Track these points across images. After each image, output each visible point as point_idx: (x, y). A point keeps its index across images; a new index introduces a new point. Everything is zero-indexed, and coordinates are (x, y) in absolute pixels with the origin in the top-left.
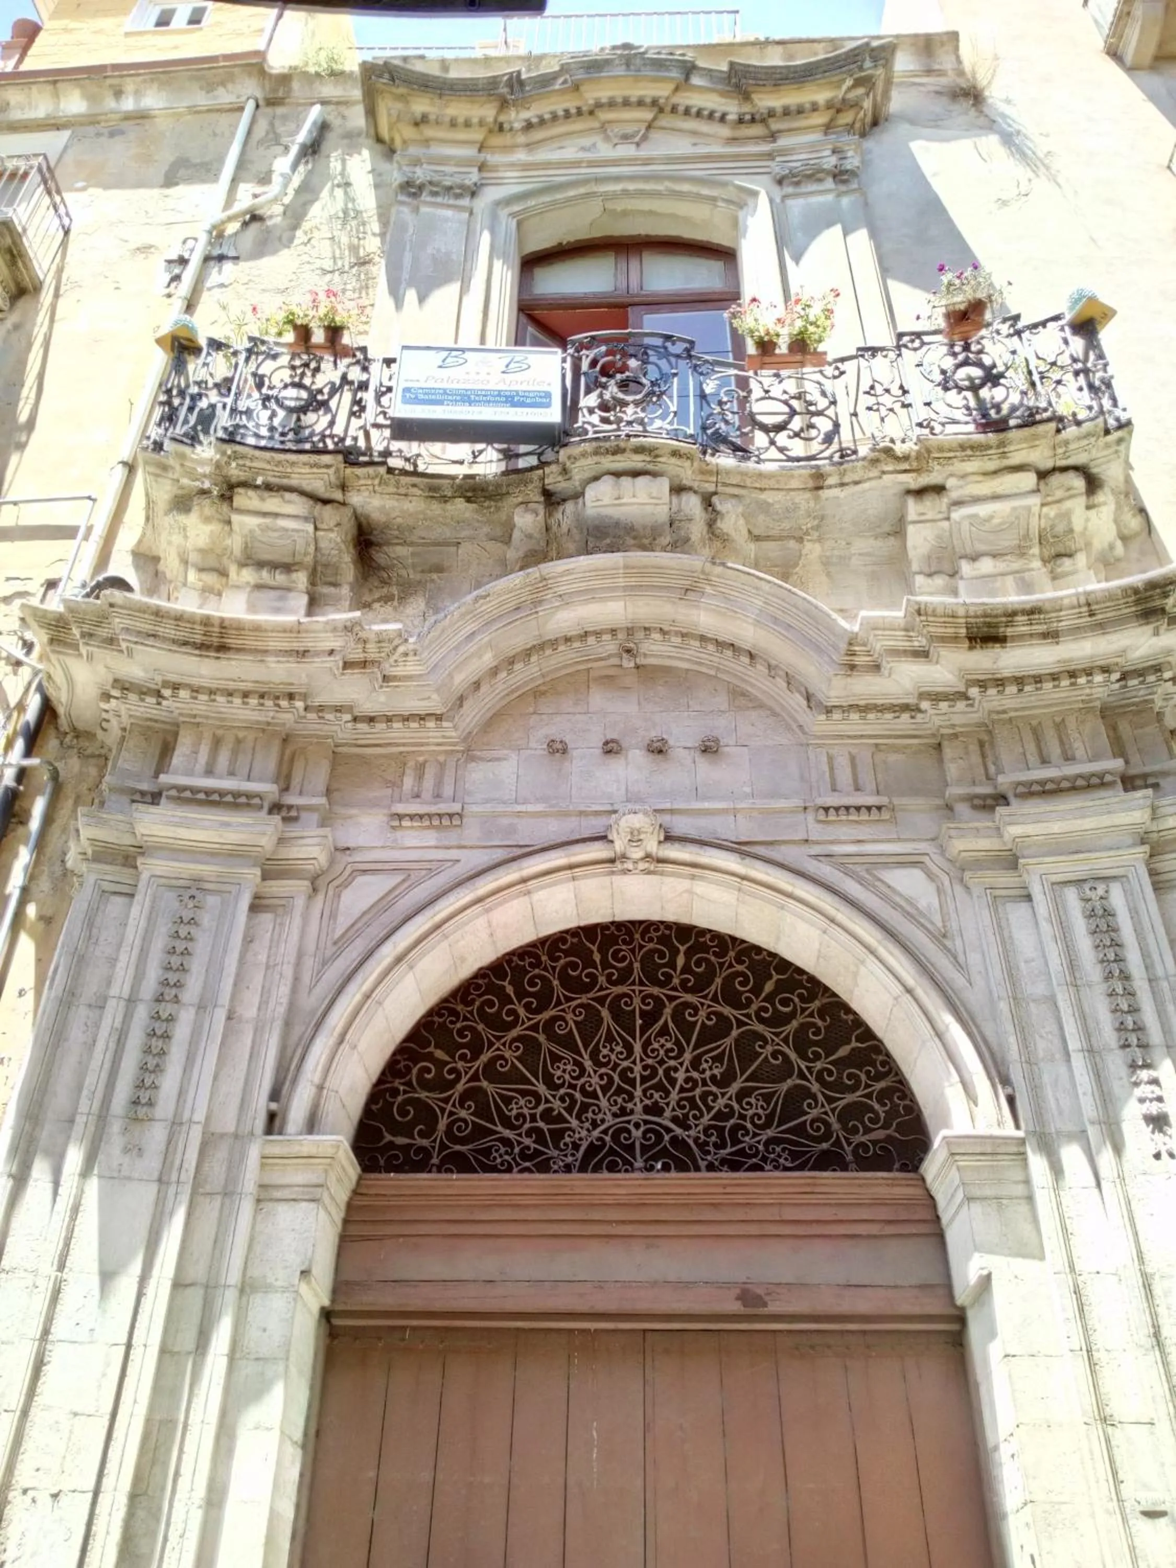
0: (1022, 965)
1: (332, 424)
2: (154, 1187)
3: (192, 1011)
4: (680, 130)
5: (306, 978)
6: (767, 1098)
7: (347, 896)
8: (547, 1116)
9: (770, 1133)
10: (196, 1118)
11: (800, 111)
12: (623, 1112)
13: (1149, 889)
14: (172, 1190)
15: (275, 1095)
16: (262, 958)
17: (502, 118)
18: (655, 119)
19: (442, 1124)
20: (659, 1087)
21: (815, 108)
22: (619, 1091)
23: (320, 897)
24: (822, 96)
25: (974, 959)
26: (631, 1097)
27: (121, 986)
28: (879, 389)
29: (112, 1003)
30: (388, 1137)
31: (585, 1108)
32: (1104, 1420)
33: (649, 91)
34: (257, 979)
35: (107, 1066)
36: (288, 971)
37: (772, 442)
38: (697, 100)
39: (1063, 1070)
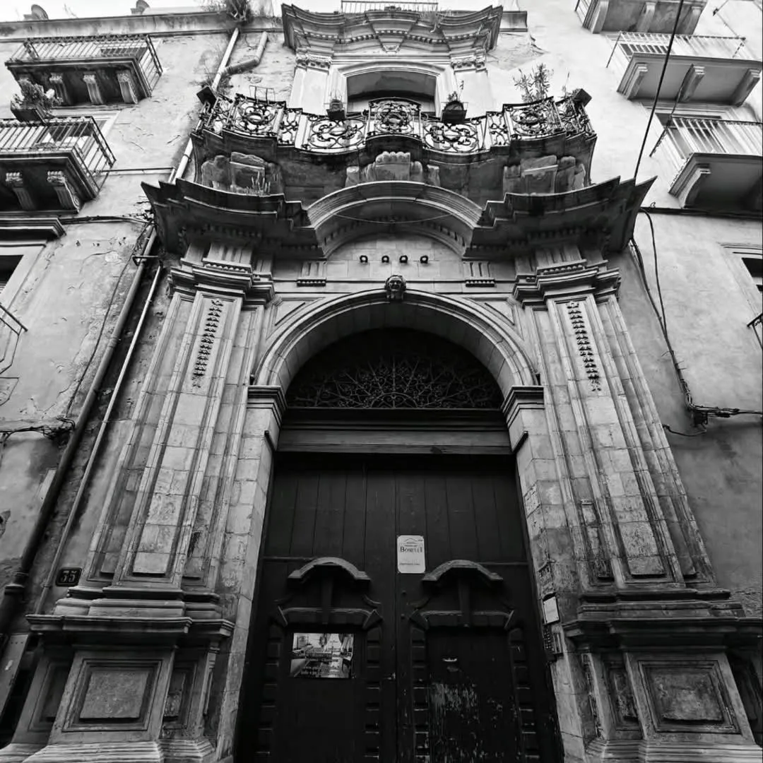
0: (544, 333)
1: (272, 128)
2: (205, 399)
3: (219, 340)
4: (413, 48)
5: (265, 335)
6: (444, 387)
7: (280, 309)
8: (359, 392)
9: (444, 398)
10: (222, 376)
11: (462, 39)
12: (387, 391)
13: (595, 305)
14: (213, 399)
15: (253, 372)
16: (247, 326)
17: (340, 37)
18: (403, 42)
19: (318, 393)
20: (402, 383)
21: (468, 37)
22: (387, 384)
23: (269, 310)
24: (471, 33)
25: (525, 333)
26: (391, 387)
27: (190, 328)
28: (495, 127)
29: (186, 336)
30: (297, 398)
31: (373, 390)
32: (570, 478)
33: (401, 29)
34: (245, 334)
35: (185, 356)
36: (257, 332)
37: (452, 146)
38: (420, 34)
39: (558, 366)
